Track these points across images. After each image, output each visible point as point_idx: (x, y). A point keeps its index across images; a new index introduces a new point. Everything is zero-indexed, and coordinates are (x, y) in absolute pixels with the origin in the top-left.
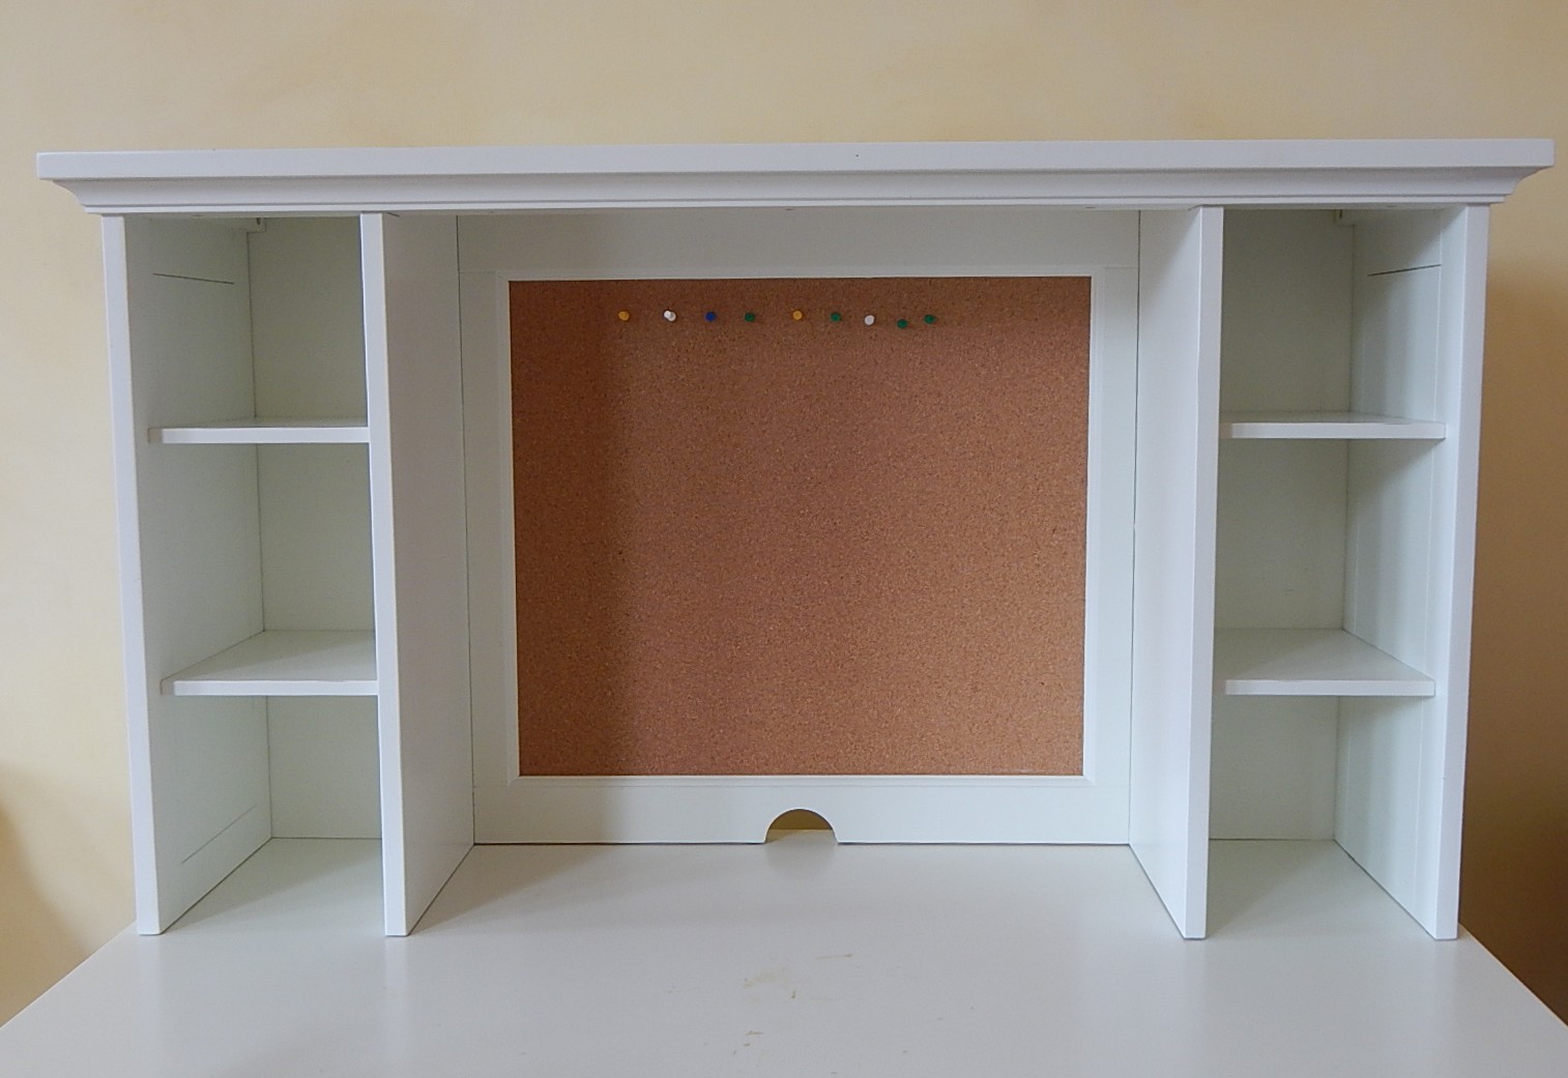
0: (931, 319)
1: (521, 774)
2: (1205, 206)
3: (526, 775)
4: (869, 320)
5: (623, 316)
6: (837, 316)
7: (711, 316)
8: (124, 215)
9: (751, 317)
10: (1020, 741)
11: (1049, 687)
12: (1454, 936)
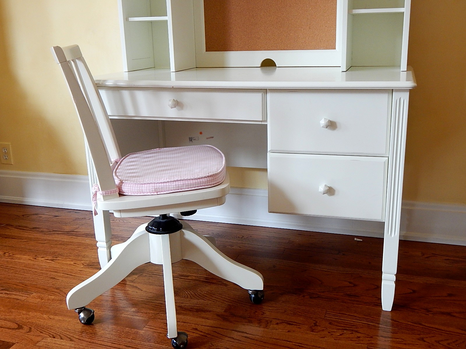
3: (207, 52)
10: (320, 41)
11: (328, 27)
12: (406, 70)
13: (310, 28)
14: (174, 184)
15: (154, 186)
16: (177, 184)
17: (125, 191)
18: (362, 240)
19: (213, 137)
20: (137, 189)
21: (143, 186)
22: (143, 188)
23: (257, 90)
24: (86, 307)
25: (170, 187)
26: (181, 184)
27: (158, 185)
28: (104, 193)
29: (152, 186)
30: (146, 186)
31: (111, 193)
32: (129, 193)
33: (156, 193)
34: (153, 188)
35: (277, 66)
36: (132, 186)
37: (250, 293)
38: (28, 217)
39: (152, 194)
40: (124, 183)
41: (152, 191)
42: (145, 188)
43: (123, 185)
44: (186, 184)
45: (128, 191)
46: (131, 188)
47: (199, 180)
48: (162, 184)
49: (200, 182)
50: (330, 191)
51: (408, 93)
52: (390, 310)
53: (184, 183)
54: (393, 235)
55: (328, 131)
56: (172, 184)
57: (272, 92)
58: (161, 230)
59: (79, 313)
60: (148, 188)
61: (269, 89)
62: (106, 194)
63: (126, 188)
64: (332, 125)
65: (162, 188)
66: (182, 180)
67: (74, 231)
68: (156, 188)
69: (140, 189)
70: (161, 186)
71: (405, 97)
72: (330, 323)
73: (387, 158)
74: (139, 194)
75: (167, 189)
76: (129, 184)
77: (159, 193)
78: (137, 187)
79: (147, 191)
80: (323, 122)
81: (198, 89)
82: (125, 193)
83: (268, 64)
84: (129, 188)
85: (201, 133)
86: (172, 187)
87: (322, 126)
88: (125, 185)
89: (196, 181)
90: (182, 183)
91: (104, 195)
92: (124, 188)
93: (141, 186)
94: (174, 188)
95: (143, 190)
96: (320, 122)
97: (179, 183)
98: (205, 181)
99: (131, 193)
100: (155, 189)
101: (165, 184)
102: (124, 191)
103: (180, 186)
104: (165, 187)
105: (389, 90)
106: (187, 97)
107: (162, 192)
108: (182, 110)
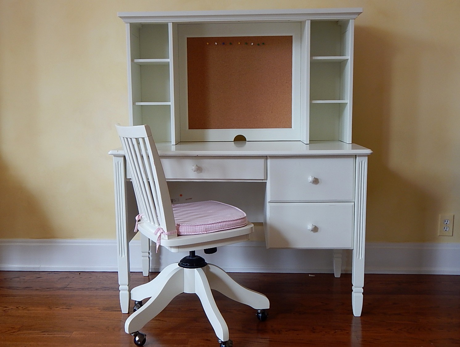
0: (263, 44)
1: (189, 129)
2: (307, 20)
3: (190, 129)
4: (252, 44)
5: (208, 44)
6: (247, 44)
7: (224, 44)
8: (130, 23)
9: (231, 44)
10: (280, 122)
11: (286, 112)
12: (351, 143)
13: (272, 112)
14: (219, 225)
15: (205, 227)
16: (221, 224)
17: (182, 232)
18: (314, 276)
19: (191, 199)
20: (192, 230)
21: (197, 227)
22: (197, 229)
23: (258, 157)
24: (139, 332)
25: (216, 227)
26: (224, 225)
27: (207, 226)
28: (169, 233)
29: (203, 227)
30: (198, 227)
31: (173, 233)
32: (185, 233)
33: (206, 232)
34: (204, 228)
35: (247, 140)
36: (188, 227)
37: (259, 312)
38: (11, 279)
39: (203, 233)
40: (181, 226)
41: (204, 230)
42: (197, 228)
43: (180, 227)
44: (227, 224)
45: (185, 231)
46: (187, 229)
47: (236, 221)
48: (211, 225)
49: (237, 222)
50: (315, 229)
51: (367, 158)
52: (360, 315)
53: (226, 224)
54: (360, 258)
55: (314, 185)
56: (218, 225)
57: (271, 158)
58: (195, 265)
59: (135, 336)
60: (200, 228)
61: (269, 156)
62: (170, 234)
63: (183, 230)
64: (316, 181)
65: (210, 228)
66: (225, 222)
67: (68, 286)
68: (207, 228)
69: (194, 230)
70: (210, 226)
71: (365, 160)
72: (323, 327)
73: (354, 203)
74: (193, 234)
75: (214, 228)
76: (185, 227)
77: (208, 232)
78: (192, 228)
79: (199, 231)
80: (310, 179)
81: (215, 157)
82: (181, 233)
83: (240, 139)
84: (186, 229)
85: (181, 195)
86: (218, 227)
87: (309, 181)
88: (182, 227)
89: (234, 222)
90: (225, 223)
91: (169, 235)
92: (181, 230)
93: (195, 227)
94: (219, 227)
95: (197, 230)
96: (308, 179)
97: (223, 224)
98: (240, 222)
99: (187, 233)
100: (205, 229)
101: (213, 225)
102: (180, 232)
103: (223, 226)
104: (213, 227)
105: (354, 155)
106: (206, 163)
107: (210, 231)
108: (201, 172)
